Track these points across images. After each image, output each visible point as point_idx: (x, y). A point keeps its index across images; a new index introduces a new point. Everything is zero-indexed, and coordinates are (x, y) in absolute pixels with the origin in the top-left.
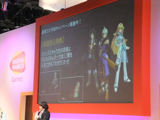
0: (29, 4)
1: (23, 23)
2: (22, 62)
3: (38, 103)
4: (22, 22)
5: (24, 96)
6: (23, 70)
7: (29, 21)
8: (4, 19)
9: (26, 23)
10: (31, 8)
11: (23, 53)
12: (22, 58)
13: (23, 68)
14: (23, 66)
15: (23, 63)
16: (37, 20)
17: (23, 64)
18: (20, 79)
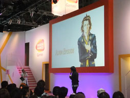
0: (45, 13)
6: (43, 50)
8: (32, 22)
10: (47, 15)
11: (43, 40)
13: (43, 48)
15: (43, 46)
16: (50, 21)
18: (42, 55)
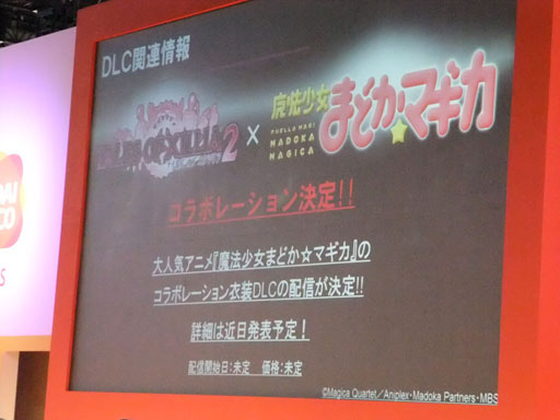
1: (18, 27)
2: (7, 201)
3: (70, 388)
4: (14, 23)
5: (10, 353)
6: (11, 239)
7: (46, 18)
9: (35, 29)
11: (16, 160)
12: (9, 185)
13: (9, 225)
14: (9, 221)
15: (13, 205)
16: (82, 14)
17: (12, 210)
